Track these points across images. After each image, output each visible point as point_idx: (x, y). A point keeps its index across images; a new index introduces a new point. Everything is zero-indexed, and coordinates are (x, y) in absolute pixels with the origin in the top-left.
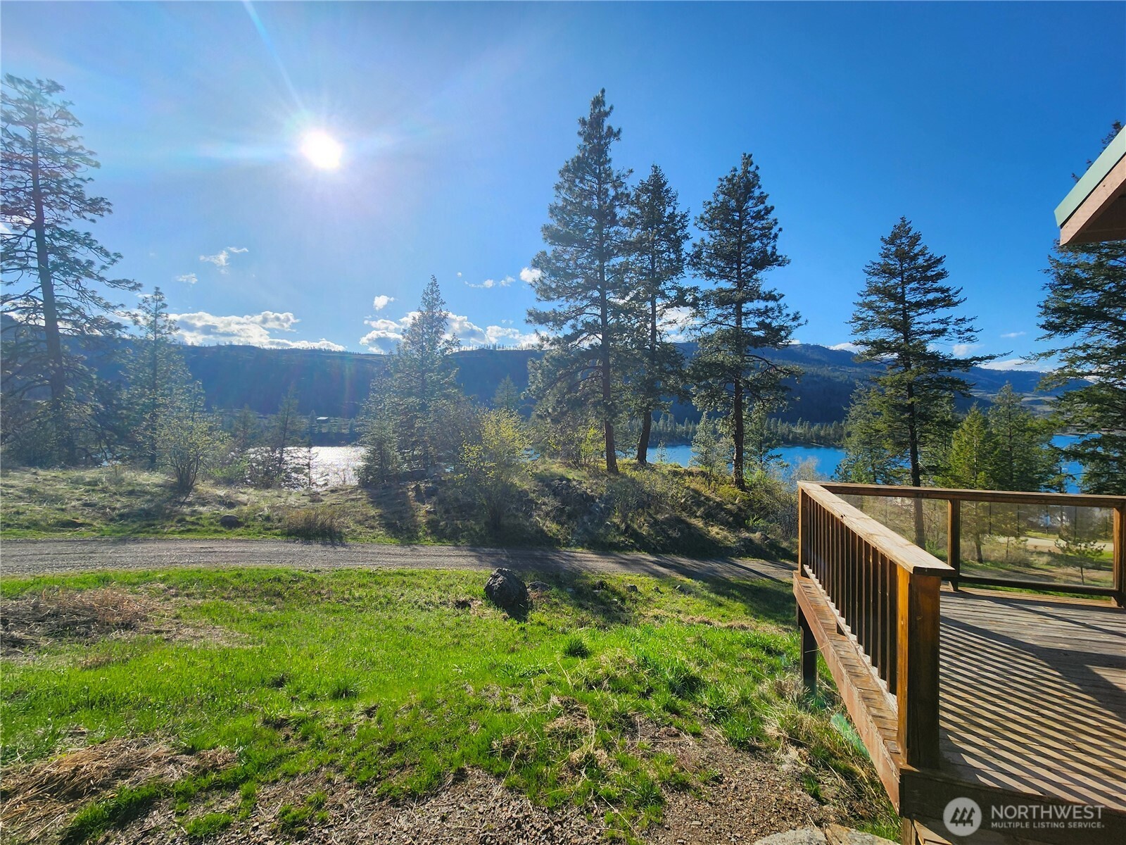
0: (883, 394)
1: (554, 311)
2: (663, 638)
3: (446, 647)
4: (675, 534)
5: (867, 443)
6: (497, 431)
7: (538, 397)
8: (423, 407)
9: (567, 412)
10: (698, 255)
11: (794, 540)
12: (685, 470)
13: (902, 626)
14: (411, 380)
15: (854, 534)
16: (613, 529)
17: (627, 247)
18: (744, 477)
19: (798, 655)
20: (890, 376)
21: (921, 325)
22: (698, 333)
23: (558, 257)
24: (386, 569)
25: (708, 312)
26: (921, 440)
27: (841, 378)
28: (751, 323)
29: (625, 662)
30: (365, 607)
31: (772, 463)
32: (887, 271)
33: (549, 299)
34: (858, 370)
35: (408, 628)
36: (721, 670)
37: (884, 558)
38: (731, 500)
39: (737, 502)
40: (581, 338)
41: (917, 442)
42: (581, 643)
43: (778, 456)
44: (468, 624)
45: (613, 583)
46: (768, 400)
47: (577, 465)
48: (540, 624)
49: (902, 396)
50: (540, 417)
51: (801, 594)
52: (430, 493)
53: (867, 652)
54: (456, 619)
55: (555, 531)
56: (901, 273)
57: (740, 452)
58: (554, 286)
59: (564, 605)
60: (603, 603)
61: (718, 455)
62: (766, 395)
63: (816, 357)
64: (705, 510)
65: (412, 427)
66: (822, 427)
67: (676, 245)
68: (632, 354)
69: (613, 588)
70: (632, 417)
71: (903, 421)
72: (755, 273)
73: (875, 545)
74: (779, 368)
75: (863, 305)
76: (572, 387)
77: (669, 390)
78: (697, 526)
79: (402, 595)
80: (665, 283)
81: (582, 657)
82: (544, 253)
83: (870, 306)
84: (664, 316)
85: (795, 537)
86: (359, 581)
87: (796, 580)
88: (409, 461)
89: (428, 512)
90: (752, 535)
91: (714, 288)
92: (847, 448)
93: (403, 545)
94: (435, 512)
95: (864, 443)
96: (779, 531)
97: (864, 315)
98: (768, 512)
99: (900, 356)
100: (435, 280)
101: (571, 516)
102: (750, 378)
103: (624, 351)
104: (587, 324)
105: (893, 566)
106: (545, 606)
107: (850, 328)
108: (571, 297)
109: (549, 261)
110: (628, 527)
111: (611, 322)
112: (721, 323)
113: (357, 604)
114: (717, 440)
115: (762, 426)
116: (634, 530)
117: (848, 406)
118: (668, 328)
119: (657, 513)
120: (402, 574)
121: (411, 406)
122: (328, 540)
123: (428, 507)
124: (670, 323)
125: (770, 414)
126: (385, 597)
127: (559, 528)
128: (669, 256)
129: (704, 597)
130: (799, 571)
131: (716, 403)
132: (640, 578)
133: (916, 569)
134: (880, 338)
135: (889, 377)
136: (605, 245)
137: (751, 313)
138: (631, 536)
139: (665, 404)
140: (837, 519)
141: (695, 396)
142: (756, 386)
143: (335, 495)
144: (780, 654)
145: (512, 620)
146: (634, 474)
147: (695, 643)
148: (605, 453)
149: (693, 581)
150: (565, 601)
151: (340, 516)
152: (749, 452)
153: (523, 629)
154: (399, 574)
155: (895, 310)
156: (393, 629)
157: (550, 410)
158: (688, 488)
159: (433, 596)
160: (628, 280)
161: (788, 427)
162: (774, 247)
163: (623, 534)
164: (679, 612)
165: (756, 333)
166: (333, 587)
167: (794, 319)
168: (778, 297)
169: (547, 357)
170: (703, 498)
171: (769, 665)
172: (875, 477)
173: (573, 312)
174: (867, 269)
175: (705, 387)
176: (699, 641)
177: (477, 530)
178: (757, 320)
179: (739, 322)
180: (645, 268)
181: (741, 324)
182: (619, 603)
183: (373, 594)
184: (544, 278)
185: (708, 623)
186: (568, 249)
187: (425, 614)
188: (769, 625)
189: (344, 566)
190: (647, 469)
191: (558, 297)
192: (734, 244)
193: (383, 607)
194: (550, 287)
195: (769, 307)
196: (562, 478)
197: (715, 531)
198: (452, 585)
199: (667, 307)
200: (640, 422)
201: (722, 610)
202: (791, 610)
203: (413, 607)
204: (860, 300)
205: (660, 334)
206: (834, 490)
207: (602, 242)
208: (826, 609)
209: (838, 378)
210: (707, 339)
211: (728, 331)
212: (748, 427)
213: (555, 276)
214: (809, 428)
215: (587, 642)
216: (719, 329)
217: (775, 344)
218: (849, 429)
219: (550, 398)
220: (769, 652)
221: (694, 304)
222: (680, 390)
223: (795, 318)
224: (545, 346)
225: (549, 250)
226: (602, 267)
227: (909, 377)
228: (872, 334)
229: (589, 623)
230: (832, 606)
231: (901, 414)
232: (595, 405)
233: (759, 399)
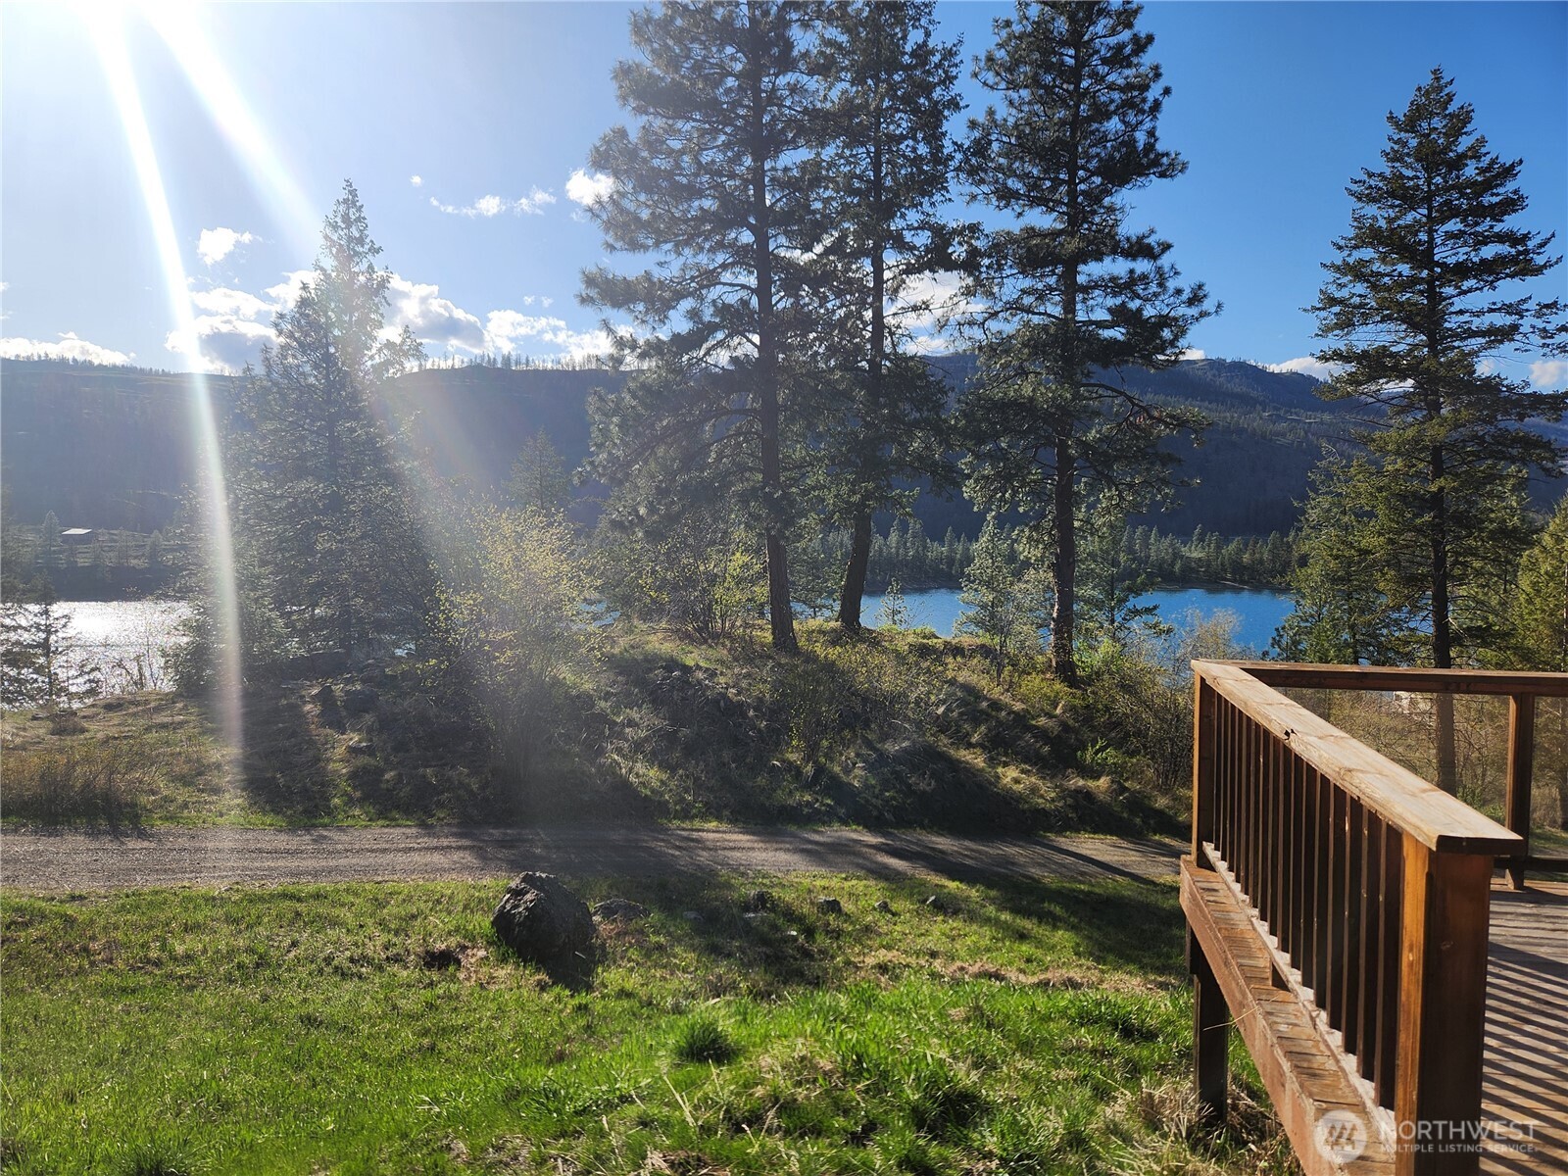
0: (1380, 473)
1: (648, 276)
2: (899, 1011)
3: (401, 1058)
4: (924, 785)
5: (1341, 579)
6: (516, 559)
7: (612, 479)
8: (335, 504)
9: (679, 515)
10: (980, 148)
11: (1182, 792)
12: (946, 644)
13: (1411, 965)
14: (303, 438)
15: (1311, 771)
16: (788, 777)
17: (818, 126)
18: (1076, 657)
19: (1189, 1037)
20: (1397, 431)
21: (1466, 317)
22: (977, 333)
23: (654, 143)
24: (254, 888)
25: (1001, 285)
26: (1457, 572)
27: (1290, 437)
28: (1096, 309)
29: (815, 1068)
30: (202, 976)
31: (1135, 625)
32: (1399, 193)
33: (634, 246)
34: (1327, 417)
35: (309, 1021)
36: (1025, 1077)
37: (1374, 819)
38: (1047, 708)
39: (1058, 711)
40: (711, 342)
41: (1447, 576)
42: (715, 1030)
43: (1149, 611)
44: (454, 1004)
45: (789, 896)
46: (1131, 486)
47: (705, 635)
48: (624, 994)
49: (1418, 474)
50: (617, 525)
51: (1198, 905)
52: (358, 706)
53: (1334, 1024)
54: (427, 994)
55: (655, 784)
56: (1428, 199)
57: (1067, 600)
58: (645, 215)
59: (678, 950)
60: (765, 941)
61: (1018, 608)
62: (1125, 474)
63: (1237, 390)
64: (989, 730)
65: (310, 550)
66: (1246, 545)
67: (930, 123)
68: (828, 383)
69: (788, 906)
70: (828, 525)
71: (1419, 530)
72: (1109, 193)
73: (1356, 793)
74: (1156, 414)
75: (1344, 269)
76: (692, 458)
77: (911, 465)
78: (973, 766)
79: (294, 944)
80: (903, 216)
81: (719, 1062)
82: (622, 133)
83: (1358, 272)
84: (902, 294)
85: (1183, 785)
86: (184, 917)
87: (1187, 879)
88: (303, 634)
89: (354, 751)
90: (1091, 784)
91: (1016, 227)
92: (1299, 590)
93: (293, 828)
94: (370, 751)
95: (1335, 580)
96: (1150, 773)
97: (1344, 293)
98: (1127, 735)
99: (1419, 385)
100: (353, 193)
101: (689, 751)
102: (1092, 435)
103: (809, 374)
104: (724, 310)
105: (1395, 835)
106: (633, 954)
107: (1314, 322)
108: (687, 243)
109: (632, 154)
110: (820, 770)
111: (780, 306)
112: (1028, 310)
113: (181, 971)
114: (1018, 575)
115: (1115, 542)
116: (834, 778)
117: (1304, 498)
118: (910, 321)
119: (884, 738)
120: (292, 897)
121: (305, 501)
122: (103, 824)
123: (354, 738)
124: (915, 308)
125: (1134, 517)
126: (250, 950)
127: (664, 777)
128: (914, 150)
129: (987, 921)
130: (1193, 857)
131: (1015, 493)
132: (847, 884)
133: (1443, 840)
134: (1377, 344)
135: (1393, 433)
136: (766, 119)
137: (1096, 286)
138: (827, 791)
139: (901, 496)
140: (1276, 739)
141: (969, 477)
142: (1105, 454)
143: (116, 718)
144: (1150, 1036)
145: (557, 989)
146: (834, 653)
147: (968, 1020)
148: (767, 608)
149: (963, 886)
150: (679, 941)
151: (131, 767)
152: (1087, 602)
153: (582, 1009)
154: (285, 896)
155: (1413, 281)
156: (274, 1024)
157: (642, 511)
158: (952, 682)
159: (370, 944)
160: (818, 205)
161: (1171, 545)
162: (1151, 133)
163: (808, 786)
164: (934, 955)
165: (1107, 333)
166: (119, 935)
167: (1191, 302)
168: (1157, 250)
169: (632, 385)
170: (985, 704)
171: (1127, 1062)
172: (1355, 652)
173: (693, 279)
174: (1354, 187)
175: (993, 457)
176: (978, 1016)
177: (475, 787)
178: (1111, 302)
179: (1069, 307)
180: (860, 178)
181: (1073, 311)
182: (801, 939)
183: (222, 946)
184: (622, 195)
185: (998, 977)
186: (680, 124)
187: (350, 985)
188: (1126, 977)
189: (145, 883)
190: (863, 640)
191: (657, 244)
192: (1063, 123)
193: (245, 974)
194: (637, 219)
195: (1138, 272)
196: (672, 664)
197: (1011, 776)
198: (414, 917)
199: (910, 270)
200: (845, 537)
201: (1026, 948)
202: (1175, 942)
203: (321, 972)
204: (1338, 258)
205: (892, 334)
206: (1270, 678)
207: (758, 109)
208: (1249, 935)
209: (1284, 435)
210: (997, 348)
211: (1045, 328)
212: (1085, 546)
213: (649, 191)
214: (1219, 548)
215: (728, 1026)
216: (1027, 324)
217: (1148, 360)
218: (1305, 549)
219: (641, 482)
220: (1128, 1032)
221: (970, 265)
222: (935, 463)
223: (1195, 299)
224: (628, 359)
225: (634, 126)
226: (758, 173)
227: (1435, 432)
228: (1361, 336)
229: (733, 987)
230: (1263, 928)
231: (1416, 516)
232: (744, 499)
233: (1111, 482)
